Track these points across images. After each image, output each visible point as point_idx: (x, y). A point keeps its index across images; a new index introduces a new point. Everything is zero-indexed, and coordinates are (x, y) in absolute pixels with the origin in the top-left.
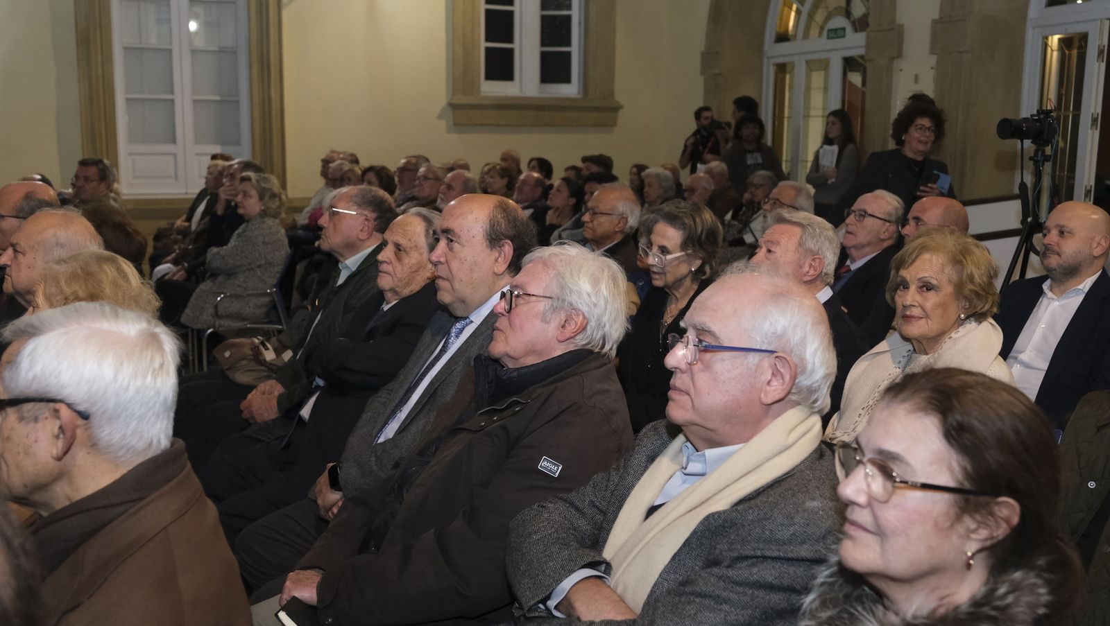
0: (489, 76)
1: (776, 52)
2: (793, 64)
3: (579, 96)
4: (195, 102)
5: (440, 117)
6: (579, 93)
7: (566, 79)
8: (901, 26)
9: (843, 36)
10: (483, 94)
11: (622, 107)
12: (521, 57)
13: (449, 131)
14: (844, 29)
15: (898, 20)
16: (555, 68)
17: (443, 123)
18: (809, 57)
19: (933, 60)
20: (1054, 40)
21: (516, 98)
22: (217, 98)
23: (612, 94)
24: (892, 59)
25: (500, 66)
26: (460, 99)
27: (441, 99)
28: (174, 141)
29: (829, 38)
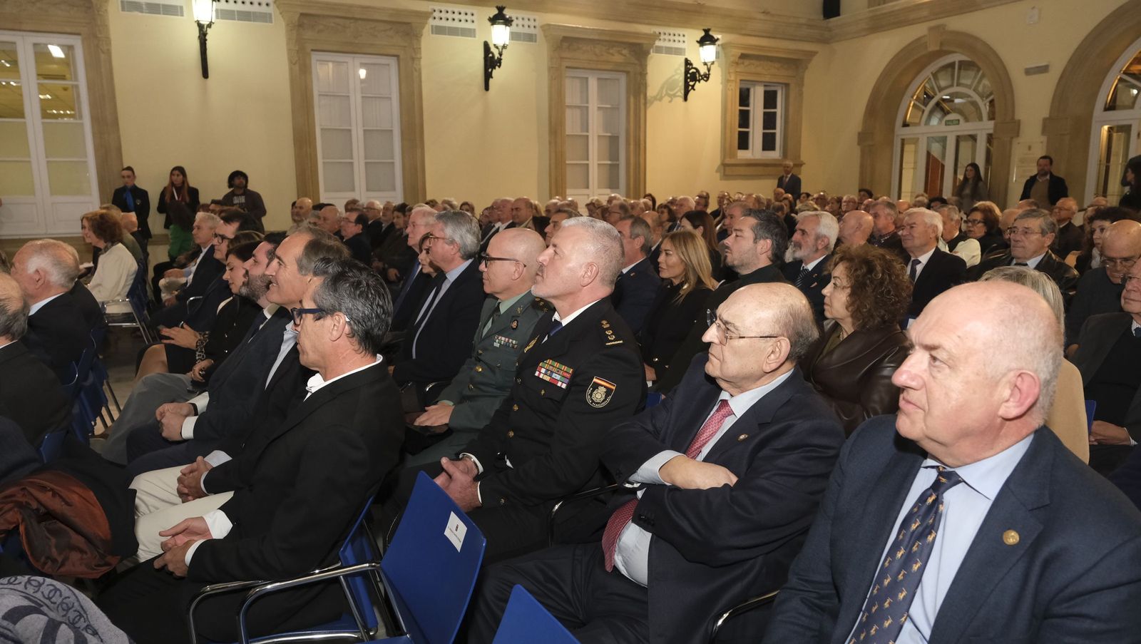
0: (740, 148)
1: (901, 132)
2: (918, 139)
3: (780, 158)
4: (599, 164)
5: (717, 171)
6: (780, 156)
7: (773, 148)
8: (1019, 121)
9: (958, 124)
10: (739, 158)
11: (804, 164)
12: (753, 137)
13: (721, 180)
14: (959, 120)
15: (1017, 117)
16: (768, 143)
17: (718, 175)
18: (929, 135)
19: (1044, 139)
20: (1106, 127)
21: (751, 160)
22: (609, 162)
23: (799, 157)
24: (1012, 138)
25: (743, 142)
26: (728, 161)
27: (718, 162)
28: (588, 187)
29: (946, 125)
